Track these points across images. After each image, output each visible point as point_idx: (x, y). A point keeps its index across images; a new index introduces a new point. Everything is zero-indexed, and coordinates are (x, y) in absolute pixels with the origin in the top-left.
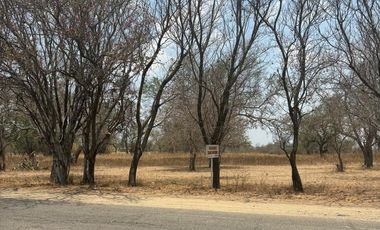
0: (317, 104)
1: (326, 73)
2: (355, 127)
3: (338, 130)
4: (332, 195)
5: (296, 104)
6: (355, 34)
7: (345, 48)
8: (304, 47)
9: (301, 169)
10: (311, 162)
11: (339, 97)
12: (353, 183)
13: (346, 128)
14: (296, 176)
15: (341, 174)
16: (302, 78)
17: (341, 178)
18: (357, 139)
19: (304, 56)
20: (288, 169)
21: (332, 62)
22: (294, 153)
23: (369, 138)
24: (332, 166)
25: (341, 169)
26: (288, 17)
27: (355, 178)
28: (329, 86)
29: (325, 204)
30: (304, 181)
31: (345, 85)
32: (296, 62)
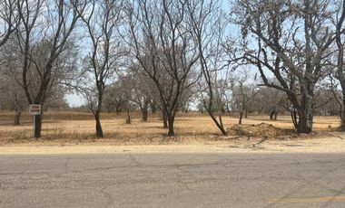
0: (116, 80)
1: (122, 60)
2: (138, 97)
3: (129, 98)
4: (121, 138)
5: (102, 78)
6: (141, 37)
7: (134, 45)
8: (108, 40)
9: (103, 123)
10: (111, 118)
11: (130, 76)
12: (135, 131)
13: (133, 97)
14: (98, 127)
15: (129, 126)
16: (106, 61)
18: (140, 104)
19: (108, 45)
20: (94, 123)
21: (127, 53)
22: (98, 111)
23: (146, 103)
24: (124, 120)
25: (129, 122)
26: (99, 18)
27: (136, 128)
28: (124, 68)
29: (116, 145)
30: (104, 130)
31: (133, 69)
32: (102, 49)
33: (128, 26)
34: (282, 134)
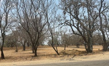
0: (11, 33)
1: (14, 24)
2: (21, 40)
3: (17, 40)
4: (13, 59)
5: (4, 32)
8: (7, 15)
9: (4, 52)
10: (8, 50)
11: (17, 31)
12: (19, 55)
13: (19, 40)
14: (2, 54)
15: (17, 53)
16: (6, 25)
17: (16, 54)
18: (22, 43)
19: (7, 18)
21: (16, 21)
22: (2, 47)
23: (25, 43)
24: (15, 51)
25: (17, 51)
26: (3, 6)
27: (20, 54)
28: (15, 28)
29: (10, 62)
30: (5, 55)
31: (19, 28)
32: (4, 19)
33: (16, 10)
34: (81, 53)
